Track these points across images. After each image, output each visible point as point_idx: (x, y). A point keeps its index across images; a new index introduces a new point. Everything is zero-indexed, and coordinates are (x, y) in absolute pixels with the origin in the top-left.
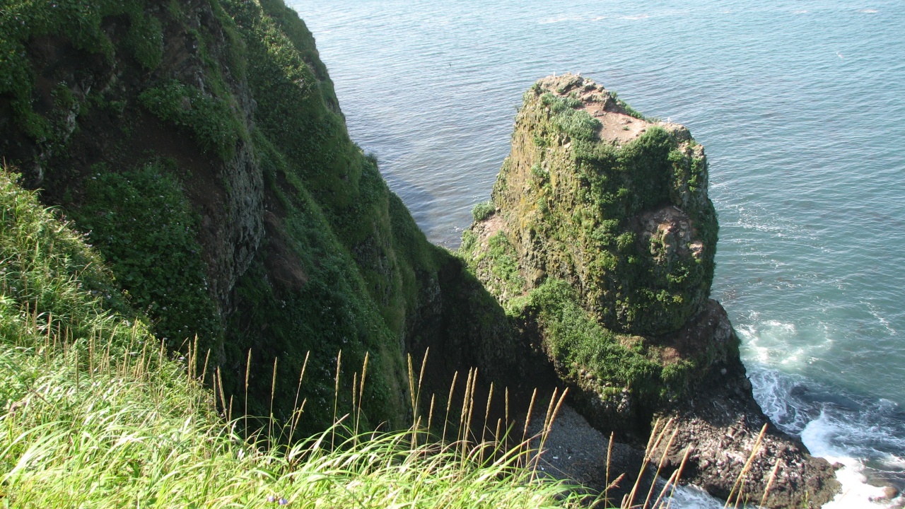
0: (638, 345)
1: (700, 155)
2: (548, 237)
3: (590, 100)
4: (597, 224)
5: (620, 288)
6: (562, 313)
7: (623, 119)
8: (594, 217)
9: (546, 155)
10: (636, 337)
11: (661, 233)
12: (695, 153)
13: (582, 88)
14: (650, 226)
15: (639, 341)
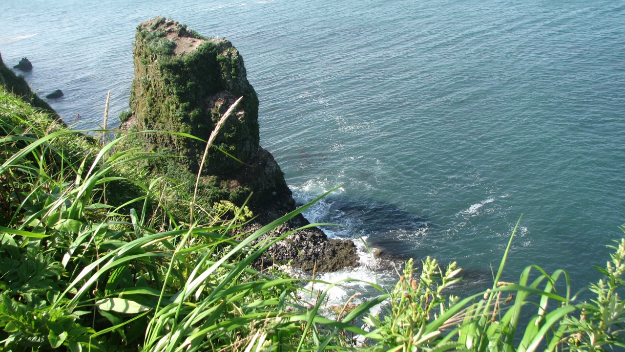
0: (213, 181)
1: (236, 56)
2: (155, 122)
3: (170, 31)
4: (177, 107)
5: (196, 145)
6: (167, 168)
7: (190, 40)
8: (176, 103)
9: (149, 70)
10: (212, 176)
11: (217, 107)
12: (233, 55)
13: (165, 25)
14: (211, 104)
15: (214, 179)
